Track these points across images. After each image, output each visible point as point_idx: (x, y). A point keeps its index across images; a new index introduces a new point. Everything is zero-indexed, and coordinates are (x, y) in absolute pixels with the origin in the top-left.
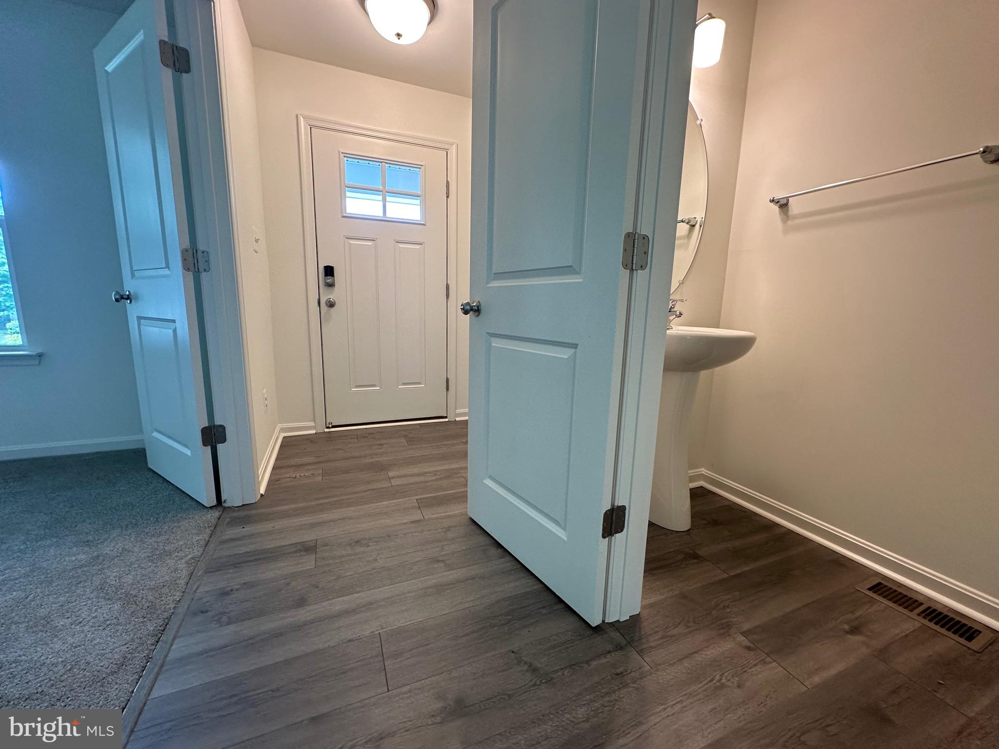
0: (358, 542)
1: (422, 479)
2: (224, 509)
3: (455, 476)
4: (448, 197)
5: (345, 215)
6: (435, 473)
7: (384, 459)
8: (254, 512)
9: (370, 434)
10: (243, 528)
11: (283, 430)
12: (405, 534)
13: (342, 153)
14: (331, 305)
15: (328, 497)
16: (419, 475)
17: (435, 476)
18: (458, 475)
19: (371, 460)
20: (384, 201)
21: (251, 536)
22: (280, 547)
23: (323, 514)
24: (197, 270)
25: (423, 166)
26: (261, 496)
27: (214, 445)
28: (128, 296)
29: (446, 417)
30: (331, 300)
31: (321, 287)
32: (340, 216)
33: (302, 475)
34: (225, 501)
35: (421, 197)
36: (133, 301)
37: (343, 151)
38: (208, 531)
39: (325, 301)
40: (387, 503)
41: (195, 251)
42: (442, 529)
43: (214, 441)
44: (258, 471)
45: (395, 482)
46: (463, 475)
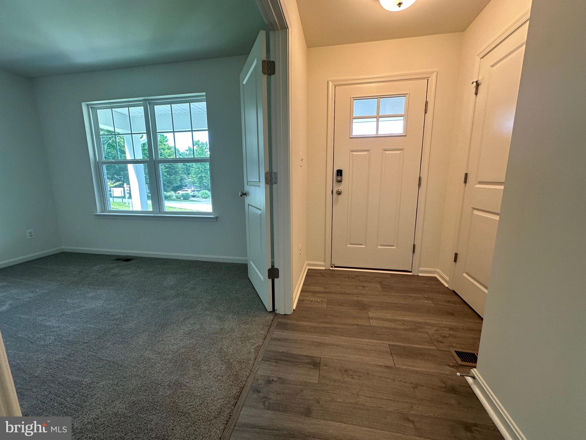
0: (346, 371)
1: (393, 325)
2: (275, 315)
3: (420, 330)
4: (426, 113)
5: (351, 137)
6: (404, 322)
7: (365, 300)
8: (289, 322)
9: (357, 276)
10: (283, 332)
11: (309, 265)
12: (380, 377)
13: (353, 98)
14: (339, 193)
15: (330, 323)
16: (390, 321)
17: (403, 325)
18: (423, 330)
19: (356, 299)
20: (378, 121)
21: (286, 340)
22: (299, 355)
23: (325, 337)
24: (271, 184)
25: (407, 94)
26: (294, 310)
27: (273, 278)
28: (245, 193)
29: (411, 272)
30: (339, 190)
31: (334, 183)
32: (349, 138)
33: (316, 300)
34: (276, 310)
35: (404, 117)
36: (247, 196)
37: (353, 97)
38: (267, 329)
39: (336, 191)
40: (367, 340)
41: (271, 173)
42: (411, 383)
43: (273, 277)
44: (293, 295)
45: (373, 323)
46: (427, 331)
